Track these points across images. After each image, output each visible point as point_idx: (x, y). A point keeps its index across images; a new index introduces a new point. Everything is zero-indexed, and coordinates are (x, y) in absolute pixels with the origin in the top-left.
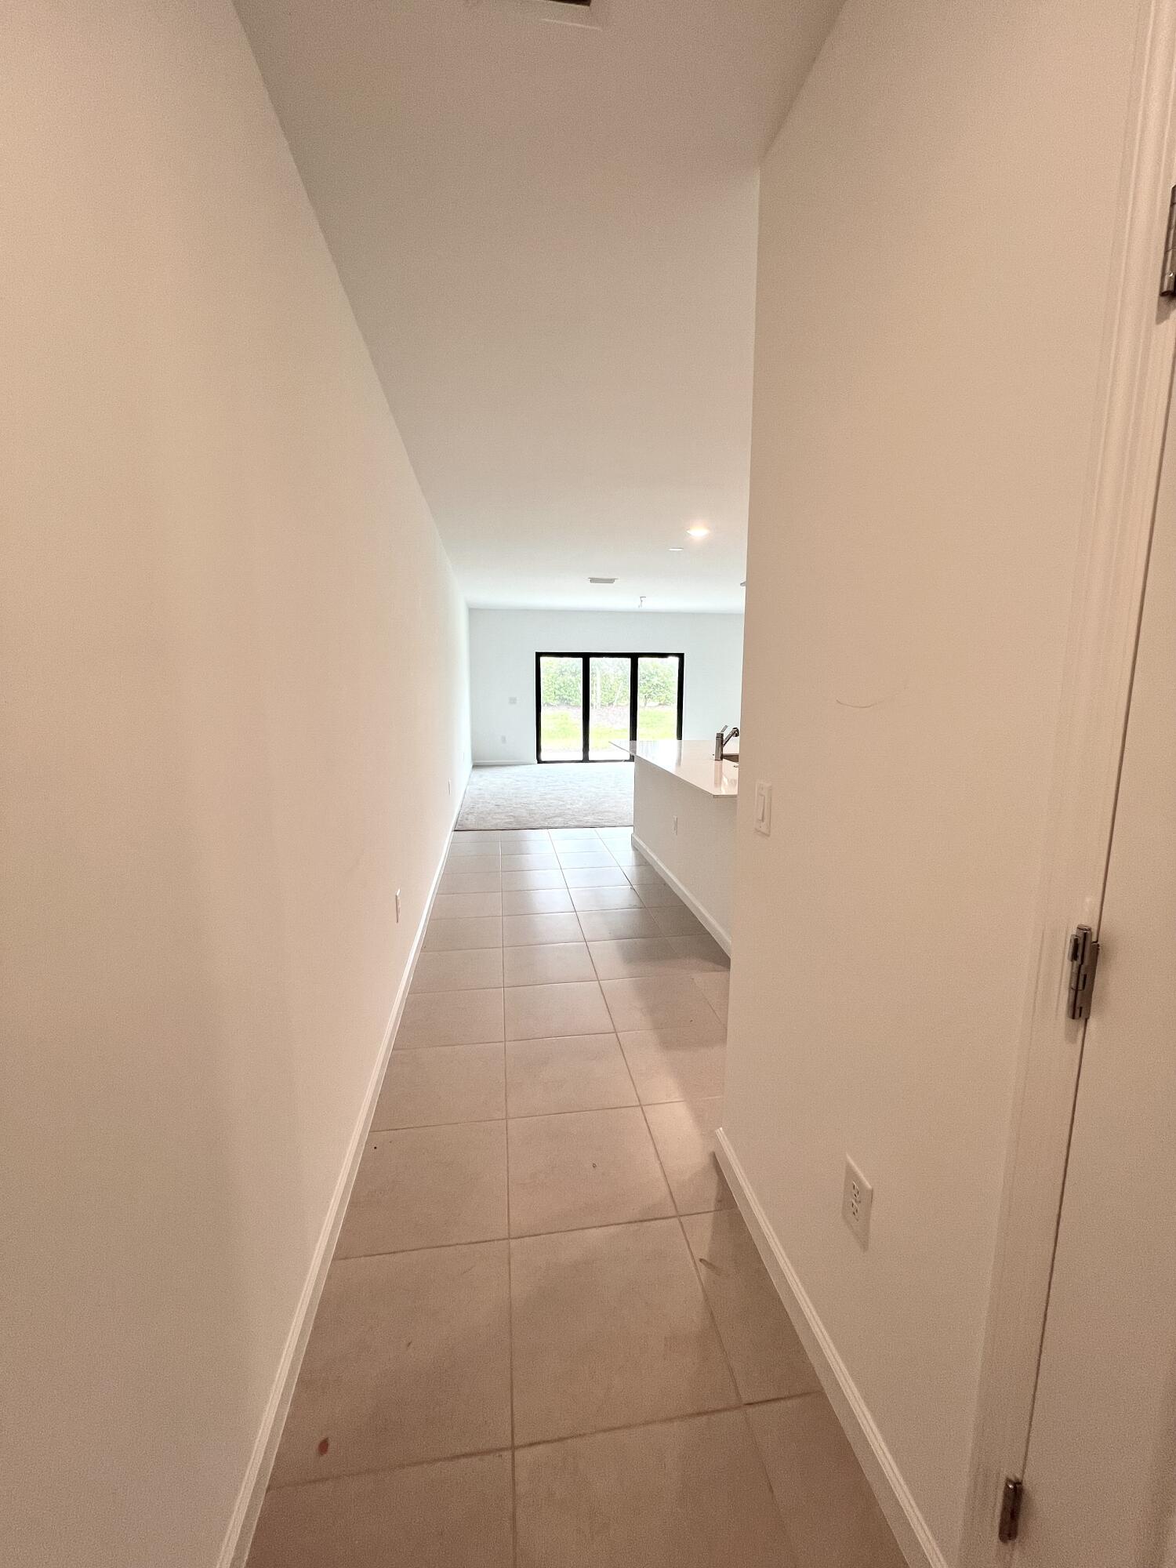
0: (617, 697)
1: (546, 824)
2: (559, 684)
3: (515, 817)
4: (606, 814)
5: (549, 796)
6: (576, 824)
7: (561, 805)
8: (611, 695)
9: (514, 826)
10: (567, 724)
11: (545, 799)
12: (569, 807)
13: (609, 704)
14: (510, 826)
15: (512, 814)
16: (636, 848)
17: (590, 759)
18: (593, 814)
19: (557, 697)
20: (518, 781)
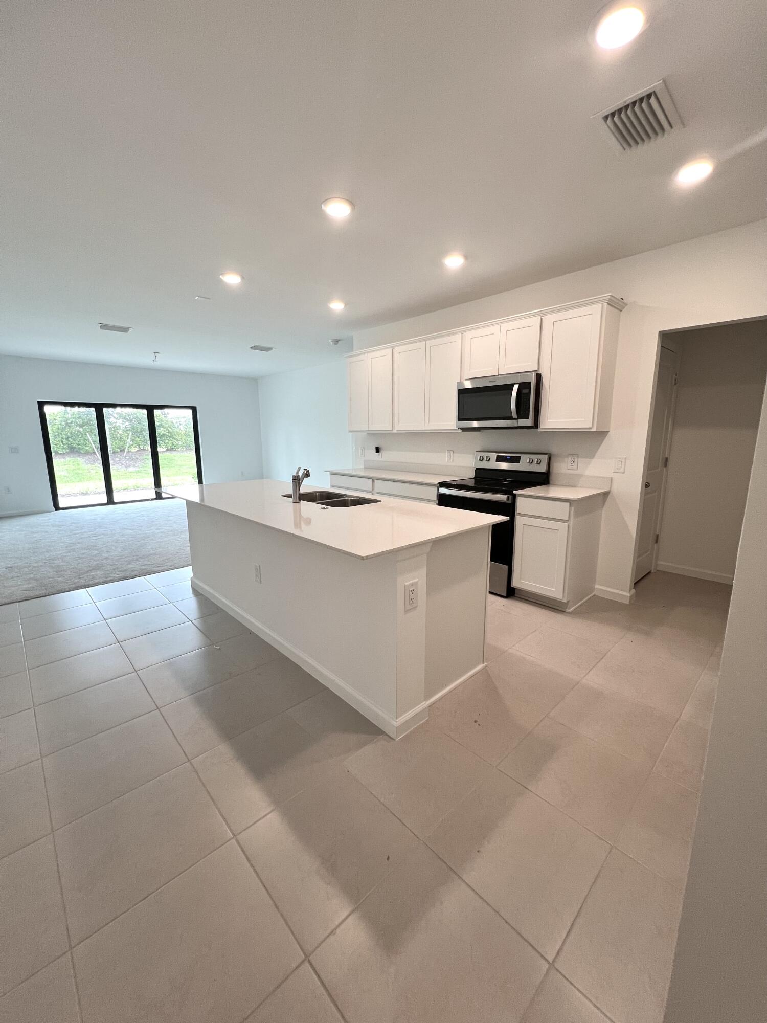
0: (128, 445)
1: (83, 582)
2: (66, 435)
3: (36, 580)
4: (152, 557)
5: (79, 546)
6: (121, 575)
7: (95, 556)
8: (122, 443)
9: (38, 593)
10: (79, 469)
11: (74, 550)
12: (105, 555)
13: (121, 451)
14: (32, 594)
15: (32, 576)
16: (196, 592)
17: (116, 500)
18: (137, 560)
19: (65, 446)
20: (33, 533)
